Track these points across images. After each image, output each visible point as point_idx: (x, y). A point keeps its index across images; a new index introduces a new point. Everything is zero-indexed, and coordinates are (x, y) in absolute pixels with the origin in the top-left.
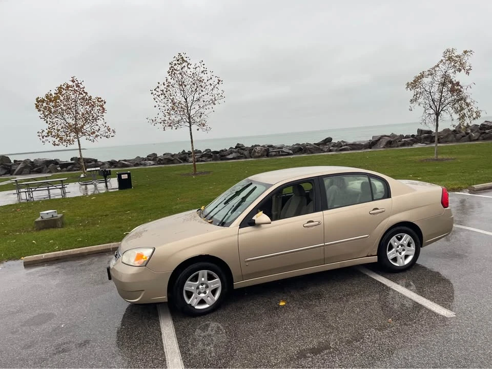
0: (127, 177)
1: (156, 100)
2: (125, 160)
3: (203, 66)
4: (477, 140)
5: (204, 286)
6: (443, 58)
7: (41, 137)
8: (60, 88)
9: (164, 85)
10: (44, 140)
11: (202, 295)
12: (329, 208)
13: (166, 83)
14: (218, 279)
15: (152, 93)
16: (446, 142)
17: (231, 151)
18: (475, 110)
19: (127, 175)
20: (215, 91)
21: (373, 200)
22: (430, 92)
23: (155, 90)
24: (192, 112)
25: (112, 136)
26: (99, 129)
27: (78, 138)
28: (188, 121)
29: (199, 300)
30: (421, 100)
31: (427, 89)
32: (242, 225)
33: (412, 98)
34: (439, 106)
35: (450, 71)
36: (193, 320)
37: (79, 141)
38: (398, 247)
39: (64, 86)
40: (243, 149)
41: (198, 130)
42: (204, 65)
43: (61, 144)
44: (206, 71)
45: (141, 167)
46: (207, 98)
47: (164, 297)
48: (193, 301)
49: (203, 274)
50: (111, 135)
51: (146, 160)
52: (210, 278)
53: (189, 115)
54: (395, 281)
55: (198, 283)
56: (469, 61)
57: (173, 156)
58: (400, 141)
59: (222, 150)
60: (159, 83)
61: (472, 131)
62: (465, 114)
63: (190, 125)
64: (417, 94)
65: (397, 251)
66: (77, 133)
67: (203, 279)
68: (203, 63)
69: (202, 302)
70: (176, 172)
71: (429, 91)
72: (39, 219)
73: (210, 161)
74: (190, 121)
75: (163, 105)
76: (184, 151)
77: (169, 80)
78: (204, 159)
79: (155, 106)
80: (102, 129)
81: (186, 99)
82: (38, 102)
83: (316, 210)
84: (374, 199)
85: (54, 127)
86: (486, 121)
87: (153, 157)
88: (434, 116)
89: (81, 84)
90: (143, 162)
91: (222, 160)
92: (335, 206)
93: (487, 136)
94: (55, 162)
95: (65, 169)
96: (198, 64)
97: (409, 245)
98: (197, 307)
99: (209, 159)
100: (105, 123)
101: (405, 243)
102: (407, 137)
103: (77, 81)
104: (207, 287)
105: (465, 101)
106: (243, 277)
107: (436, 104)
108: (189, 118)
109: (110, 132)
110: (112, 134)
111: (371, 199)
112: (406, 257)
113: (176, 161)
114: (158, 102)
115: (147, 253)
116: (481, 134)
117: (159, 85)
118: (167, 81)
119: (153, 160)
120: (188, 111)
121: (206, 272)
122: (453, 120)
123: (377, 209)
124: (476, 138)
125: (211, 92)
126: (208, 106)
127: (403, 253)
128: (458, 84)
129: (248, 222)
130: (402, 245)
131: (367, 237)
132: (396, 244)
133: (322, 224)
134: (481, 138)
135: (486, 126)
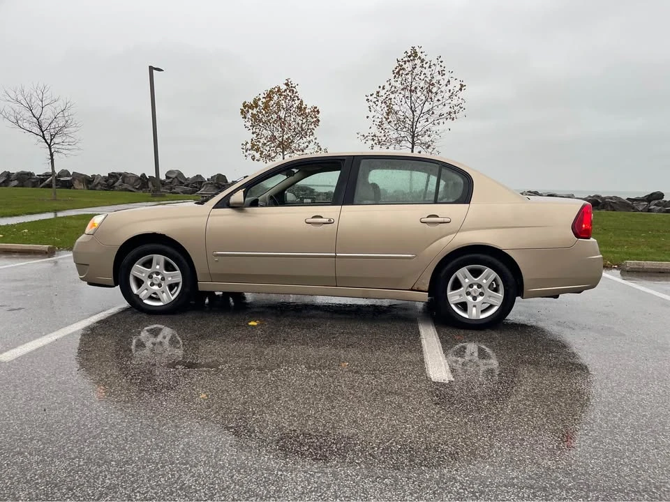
7: (244, 151)
8: (269, 93)
10: (247, 154)
11: (156, 288)
14: (178, 272)
15: (367, 100)
20: (454, 101)
21: (436, 202)
23: (371, 95)
26: (307, 146)
28: (410, 140)
29: (150, 293)
32: (217, 206)
38: (471, 287)
39: (274, 89)
42: (441, 62)
43: (261, 159)
44: (444, 71)
47: (110, 279)
48: (143, 293)
49: (159, 260)
52: (168, 267)
53: (413, 133)
55: (151, 270)
60: (378, 87)
63: (413, 147)
65: (468, 293)
66: (284, 150)
67: (158, 267)
68: (440, 60)
74: (413, 140)
75: (379, 116)
77: (392, 83)
79: (368, 117)
80: (311, 146)
81: (413, 111)
82: (245, 107)
84: (438, 201)
85: (258, 140)
89: (295, 87)
96: (436, 62)
98: (147, 302)
100: (316, 139)
101: (486, 283)
103: (291, 84)
104: (163, 279)
106: (213, 277)
108: (413, 137)
109: (320, 152)
114: (372, 112)
117: (379, 90)
118: (389, 84)
120: (412, 128)
121: (162, 258)
123: (436, 216)
125: (449, 101)
127: (480, 299)
131: (413, 258)
132: (467, 280)
133: (336, 223)
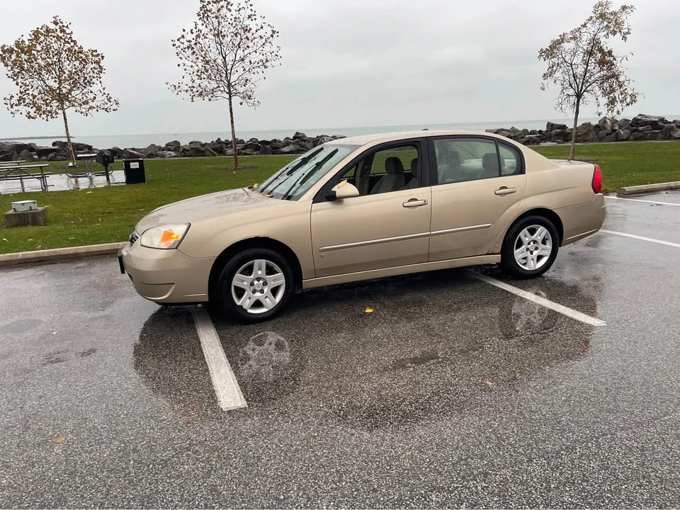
0: (138, 167)
1: (180, 55)
2: (133, 149)
3: (250, 7)
4: (626, 140)
5: (261, 282)
6: (593, 15)
7: (9, 107)
8: (36, 34)
9: (192, 33)
10: (13, 110)
11: (258, 294)
12: (439, 183)
13: (194, 31)
14: (280, 274)
15: (174, 45)
16: (585, 141)
17: (287, 142)
18: (630, 93)
19: (138, 163)
20: (267, 48)
21: (500, 175)
22: (571, 64)
23: (178, 40)
24: (233, 78)
25: (114, 110)
26: (95, 97)
27: (63, 109)
28: (227, 90)
29: (253, 301)
30: (558, 75)
31: (567, 59)
32: (317, 199)
33: (546, 72)
34: (582, 85)
35: (602, 34)
36: (244, 328)
37: (64, 114)
38: (529, 244)
39: (42, 29)
40: (305, 141)
41: (241, 104)
43: (38, 116)
44: (255, 15)
45: (158, 158)
46: (255, 57)
47: (203, 295)
48: (245, 302)
49: (260, 265)
50: (112, 108)
51: (164, 150)
52: (270, 271)
53: (229, 82)
54: (523, 288)
55: (252, 277)
56: (628, 20)
57: (203, 145)
58: (522, 138)
59: (275, 140)
60: (184, 30)
61: (620, 127)
62: (615, 97)
63: (230, 97)
64: (553, 66)
65: (528, 249)
66: (61, 101)
67: (260, 272)
68: (250, 3)
69: (258, 304)
70: (208, 166)
71: (570, 62)
72: (11, 212)
73: (257, 154)
74: (230, 90)
75: (191, 64)
76: (219, 139)
77: (200, 27)
78: (248, 151)
79: (179, 65)
80: (100, 98)
81: (225, 58)
82: (4, 52)
83: (421, 185)
84: (503, 174)
85: (27, 92)
86: (640, 115)
87: (174, 146)
88: (574, 99)
89: (67, 27)
90: (160, 152)
91: (273, 153)
92: (448, 181)
93: (640, 135)
94: (30, 148)
95: (44, 157)
96: (243, 5)
97: (544, 242)
98: (250, 311)
99: (255, 153)
100: (104, 89)
101: (540, 239)
102: (533, 132)
103: (61, 23)
104: (265, 284)
105: (617, 79)
106: (317, 273)
107: (578, 81)
108: (229, 86)
109: (110, 105)
110: (115, 106)
111: (498, 174)
112: (539, 258)
113: (208, 153)
114: (184, 59)
115: (179, 230)
116: (632, 132)
117: (184, 34)
118: (196, 28)
119: (174, 151)
120: (227, 76)
121: (264, 262)
122: (599, 105)
123: (505, 188)
124: (625, 138)
125: (262, 48)
126: (257, 69)
127: (536, 253)
128: (610, 53)
129: (326, 195)
130: (535, 242)
131: (489, 227)
132: (527, 239)
133: (429, 204)
134: (632, 137)
135: (640, 122)
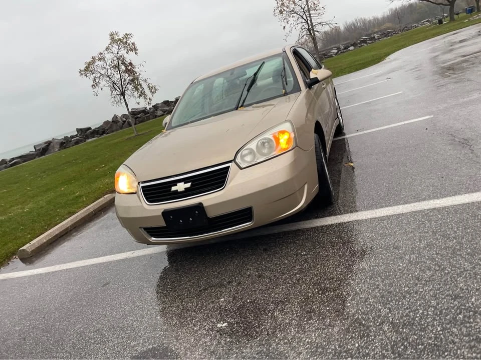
4: (135, 124)
16: (113, 132)
31: (103, 72)
33: (93, 84)
34: (122, 86)
35: (123, 52)
47: (317, 186)
61: (126, 119)
64: (95, 80)
71: (106, 74)
93: (141, 119)
116: (136, 119)
128: (131, 64)
134: (137, 122)
135: (135, 113)
